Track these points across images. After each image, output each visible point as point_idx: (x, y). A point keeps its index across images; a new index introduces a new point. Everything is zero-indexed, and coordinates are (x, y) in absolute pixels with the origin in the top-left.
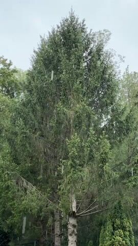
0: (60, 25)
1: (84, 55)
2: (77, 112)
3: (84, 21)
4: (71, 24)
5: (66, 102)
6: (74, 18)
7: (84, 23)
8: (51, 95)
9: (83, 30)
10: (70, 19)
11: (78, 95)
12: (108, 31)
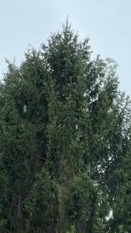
0: (47, 44)
1: (85, 95)
2: (73, 189)
3: (87, 41)
4: (66, 44)
5: (54, 171)
6: (71, 36)
7: (88, 45)
8: (29, 157)
9: (85, 54)
10: (63, 37)
11: (77, 161)
12: (114, 61)
